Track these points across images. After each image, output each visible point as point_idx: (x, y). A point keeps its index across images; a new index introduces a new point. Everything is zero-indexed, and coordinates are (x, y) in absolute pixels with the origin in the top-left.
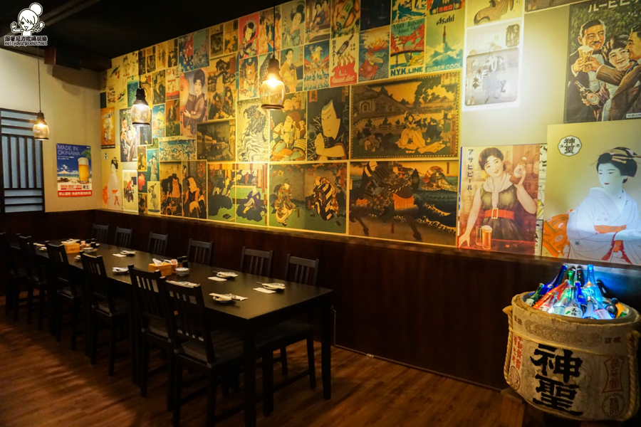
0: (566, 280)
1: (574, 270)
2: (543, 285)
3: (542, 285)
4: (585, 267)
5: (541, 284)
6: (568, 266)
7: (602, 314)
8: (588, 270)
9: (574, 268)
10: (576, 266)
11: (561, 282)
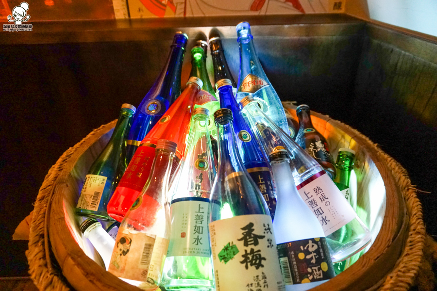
0: (193, 79)
1: (204, 43)
2: (134, 109)
3: (128, 108)
4: (227, 31)
5: (127, 105)
6: (189, 33)
7: (323, 198)
8: (239, 40)
9: (202, 36)
10: (207, 30)
11: (181, 89)
